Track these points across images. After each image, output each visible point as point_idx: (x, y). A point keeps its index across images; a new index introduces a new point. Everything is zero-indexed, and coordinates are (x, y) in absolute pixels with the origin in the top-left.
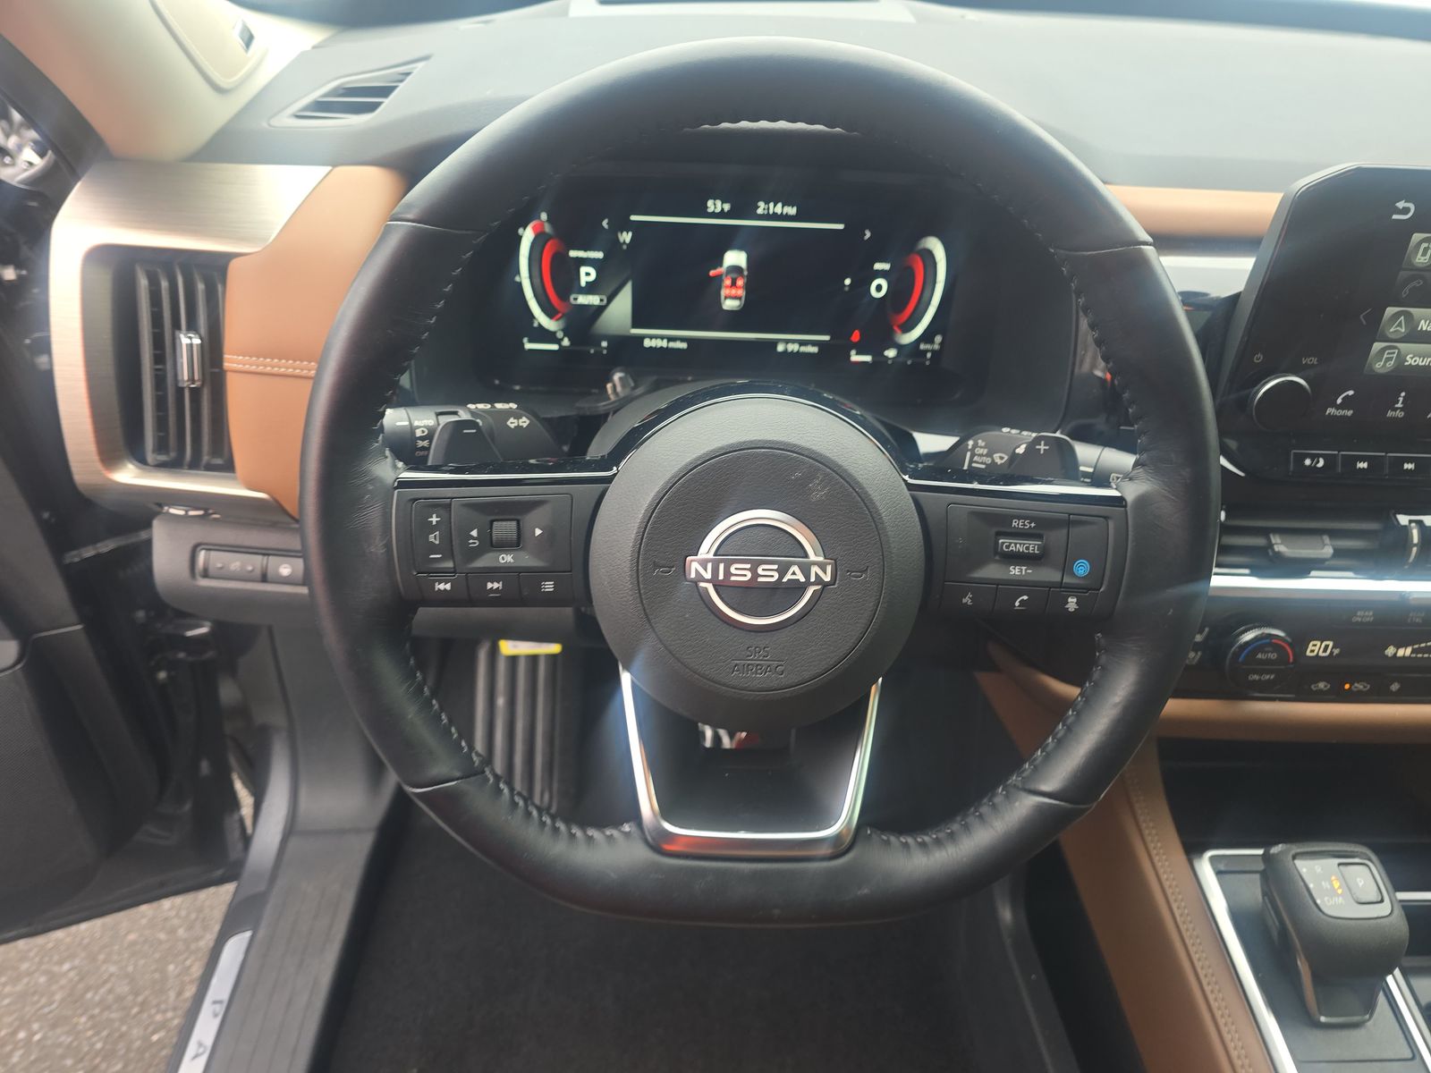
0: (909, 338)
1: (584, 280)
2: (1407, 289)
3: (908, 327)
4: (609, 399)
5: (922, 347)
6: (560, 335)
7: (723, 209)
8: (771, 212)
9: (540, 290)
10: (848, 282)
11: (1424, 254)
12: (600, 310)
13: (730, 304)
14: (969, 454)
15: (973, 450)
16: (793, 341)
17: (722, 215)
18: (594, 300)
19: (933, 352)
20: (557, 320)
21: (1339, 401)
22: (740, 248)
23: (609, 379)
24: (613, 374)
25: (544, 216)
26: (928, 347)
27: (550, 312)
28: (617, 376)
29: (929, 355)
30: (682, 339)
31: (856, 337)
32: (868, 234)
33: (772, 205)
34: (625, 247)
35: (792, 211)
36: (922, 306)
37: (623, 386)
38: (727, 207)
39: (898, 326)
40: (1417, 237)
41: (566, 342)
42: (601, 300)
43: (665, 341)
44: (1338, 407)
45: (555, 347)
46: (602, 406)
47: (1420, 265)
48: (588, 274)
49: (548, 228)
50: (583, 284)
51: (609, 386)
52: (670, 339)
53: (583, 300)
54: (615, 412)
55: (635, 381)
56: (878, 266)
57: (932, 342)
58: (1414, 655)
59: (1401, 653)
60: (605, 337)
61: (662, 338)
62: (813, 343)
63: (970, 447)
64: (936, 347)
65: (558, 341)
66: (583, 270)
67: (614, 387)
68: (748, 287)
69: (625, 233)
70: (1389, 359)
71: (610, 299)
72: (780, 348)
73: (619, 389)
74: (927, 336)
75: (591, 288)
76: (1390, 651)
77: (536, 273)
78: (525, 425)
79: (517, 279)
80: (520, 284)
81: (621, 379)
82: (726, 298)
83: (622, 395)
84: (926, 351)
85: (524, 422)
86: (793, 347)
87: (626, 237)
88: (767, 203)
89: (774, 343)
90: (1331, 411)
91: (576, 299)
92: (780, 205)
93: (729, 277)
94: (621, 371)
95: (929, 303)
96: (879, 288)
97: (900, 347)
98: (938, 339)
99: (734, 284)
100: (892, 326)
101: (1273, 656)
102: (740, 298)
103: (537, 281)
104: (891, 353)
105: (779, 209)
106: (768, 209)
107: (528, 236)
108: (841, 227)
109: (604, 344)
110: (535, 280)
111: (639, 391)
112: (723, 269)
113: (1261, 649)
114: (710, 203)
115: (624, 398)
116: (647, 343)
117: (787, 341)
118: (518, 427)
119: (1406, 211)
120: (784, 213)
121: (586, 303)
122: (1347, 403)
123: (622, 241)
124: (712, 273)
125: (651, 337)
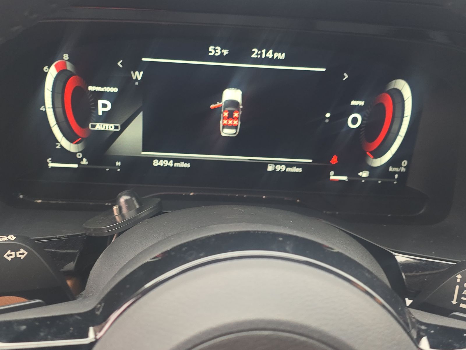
0: (379, 162)
1: (101, 110)
3: (378, 154)
4: (116, 222)
5: (391, 169)
6: (79, 156)
7: (222, 54)
8: (263, 56)
9: (62, 118)
10: (328, 115)
12: (115, 135)
13: (227, 132)
14: (457, 287)
15: (461, 284)
16: (281, 163)
17: (222, 58)
18: (109, 127)
19: (399, 173)
20: (76, 144)
22: (237, 87)
23: (115, 202)
24: (120, 196)
25: (66, 56)
26: (396, 169)
27: (71, 137)
28: (123, 199)
29: (396, 176)
30: (186, 161)
31: (334, 160)
32: (346, 76)
33: (264, 51)
34: (137, 83)
35: (281, 56)
36: (391, 136)
37: (129, 208)
38: (225, 52)
39: (371, 152)
41: (85, 162)
42: (116, 127)
43: (171, 161)
45: (76, 166)
46: (106, 228)
48: (104, 106)
49: (69, 67)
50: (100, 113)
51: (115, 208)
52: (176, 160)
53: (99, 127)
54: (119, 234)
55: (140, 204)
56: (354, 103)
57: (400, 166)
60: (119, 158)
61: (169, 159)
62: (298, 165)
63: (458, 281)
64: (403, 169)
65: (78, 161)
66: (100, 102)
67: (120, 209)
68: (242, 119)
69: (137, 73)
71: (124, 127)
72: (270, 168)
73: (124, 211)
74: (395, 161)
75: (107, 118)
77: (59, 104)
78: (22, 257)
79: (42, 109)
80: (45, 112)
81: (126, 201)
82: (224, 127)
83: (128, 217)
84: (395, 173)
85: (22, 254)
86: (281, 168)
87: (138, 75)
88: (260, 49)
89: (265, 165)
91: (94, 126)
92: (271, 51)
93: (227, 109)
94: (126, 195)
95: (397, 134)
96: (355, 121)
97: (371, 169)
98: (405, 163)
99: (231, 116)
100: (366, 153)
102: (235, 127)
103: (59, 110)
104: (364, 174)
105: (270, 54)
106: (261, 54)
107: (52, 73)
108: (324, 70)
109: (118, 164)
110: (57, 110)
111: (145, 212)
112: (222, 103)
114: (211, 48)
115: (130, 220)
116: (156, 163)
117: (276, 163)
118: (16, 259)
120: (275, 58)
121: (103, 129)
123: (134, 78)
124: (212, 106)
125: (159, 159)
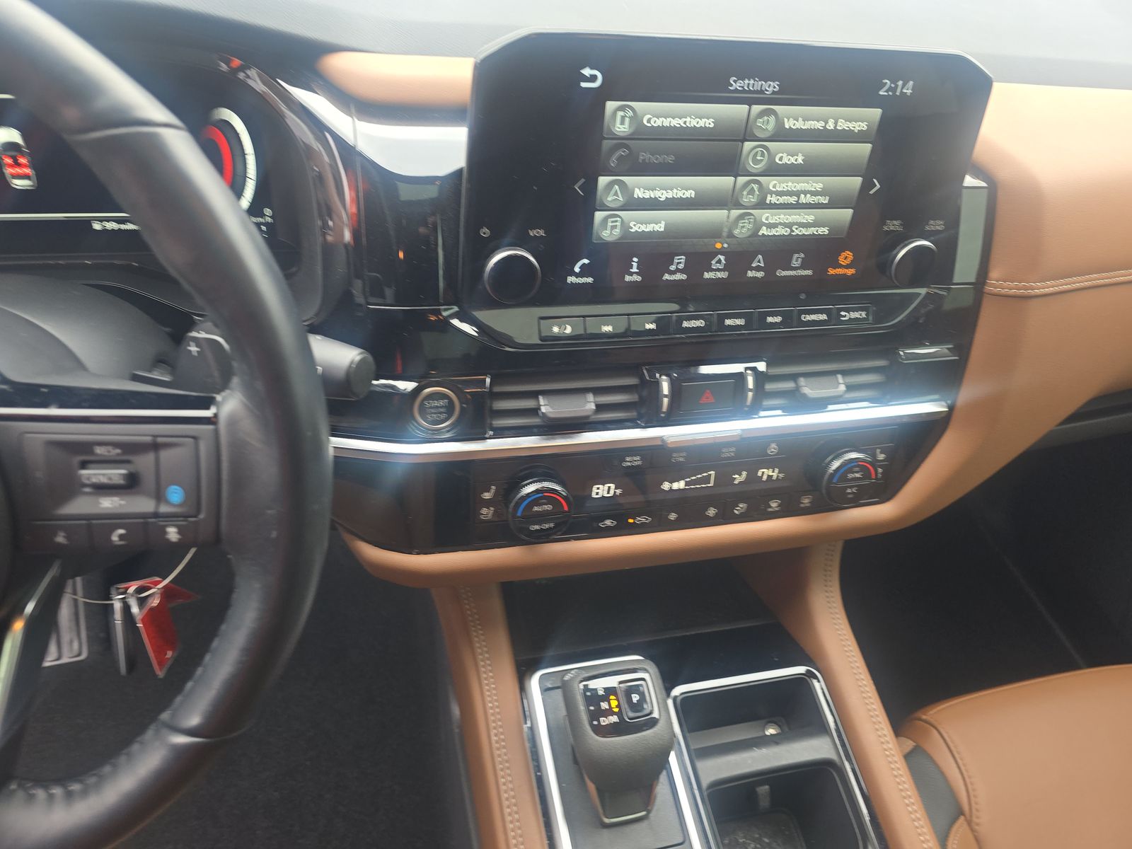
2: (614, 158)
11: (622, 123)
16: (108, 219)
21: (577, 269)
40: (611, 105)
44: (577, 275)
47: (621, 134)
58: (687, 487)
59: (676, 486)
70: (614, 227)
76: (666, 486)
86: (111, 226)
89: (88, 222)
90: (571, 279)
101: (548, 507)
113: (536, 502)
119: (593, 78)
122: (585, 271)
